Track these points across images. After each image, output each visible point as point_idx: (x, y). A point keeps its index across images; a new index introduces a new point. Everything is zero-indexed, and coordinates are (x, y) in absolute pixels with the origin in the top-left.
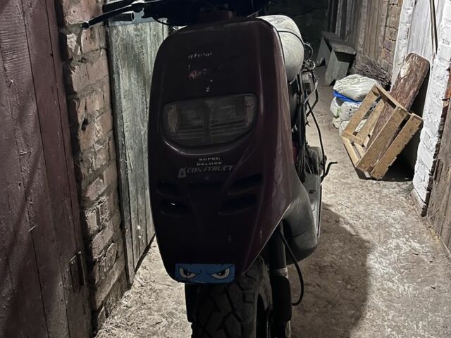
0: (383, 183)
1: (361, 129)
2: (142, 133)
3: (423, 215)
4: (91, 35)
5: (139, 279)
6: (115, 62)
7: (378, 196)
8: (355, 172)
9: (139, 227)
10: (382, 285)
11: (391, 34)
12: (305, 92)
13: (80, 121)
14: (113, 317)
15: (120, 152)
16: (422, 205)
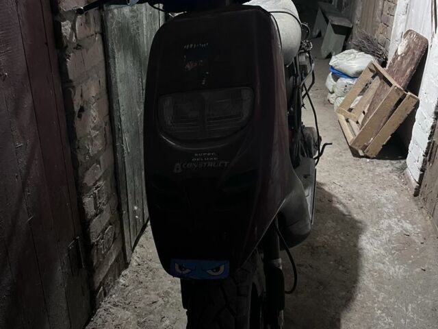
0: (376, 161)
1: (356, 106)
2: (138, 115)
3: (416, 195)
4: (86, 20)
5: (136, 258)
6: (110, 47)
7: (371, 175)
8: (349, 150)
9: (136, 208)
10: (373, 266)
11: (390, 8)
12: (301, 74)
13: (76, 109)
14: (111, 295)
15: (117, 136)
16: (415, 185)
